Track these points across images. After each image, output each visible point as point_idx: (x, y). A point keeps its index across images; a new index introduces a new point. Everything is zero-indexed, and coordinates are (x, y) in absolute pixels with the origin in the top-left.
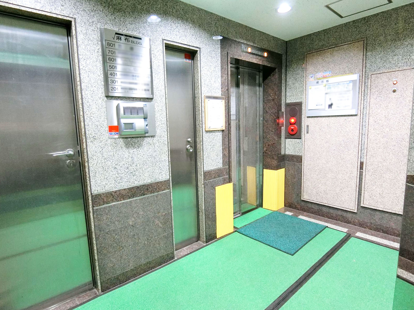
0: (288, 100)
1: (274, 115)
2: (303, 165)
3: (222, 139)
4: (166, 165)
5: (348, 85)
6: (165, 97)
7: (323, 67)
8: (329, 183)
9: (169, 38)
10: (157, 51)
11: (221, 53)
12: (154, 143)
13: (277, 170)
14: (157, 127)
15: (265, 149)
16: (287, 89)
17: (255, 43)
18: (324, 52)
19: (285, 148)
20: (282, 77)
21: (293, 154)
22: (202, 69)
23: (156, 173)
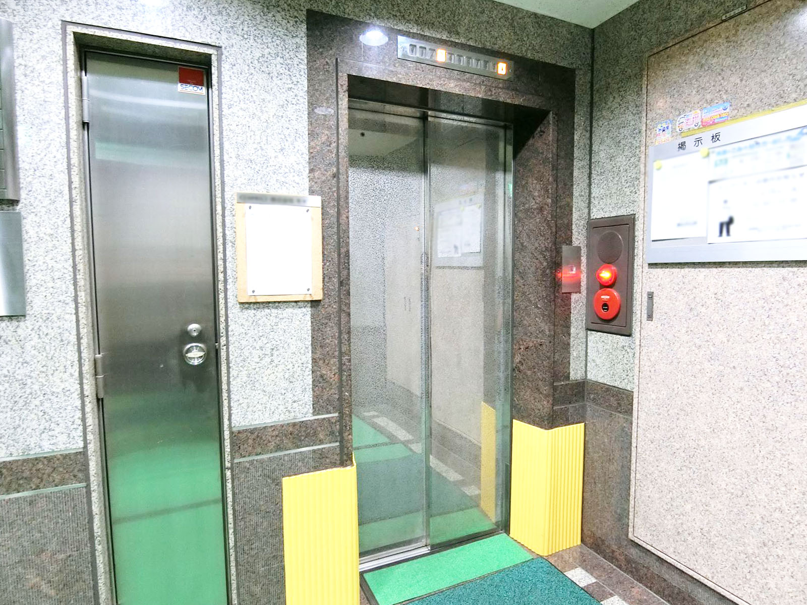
0: (594, 210)
1: (540, 257)
2: (634, 424)
3: (313, 330)
4: (69, 408)
5: (793, 147)
6: (67, 197)
7: (701, 90)
8: (720, 506)
9: (91, 16)
10: (39, 57)
11: (308, 62)
12: (22, 338)
13: (551, 428)
14: (34, 289)
15: (518, 359)
16: (594, 176)
17: (458, 34)
18: (704, 36)
19: (586, 361)
20: (576, 137)
21: (607, 381)
22: (225, 111)
23: (29, 431)
